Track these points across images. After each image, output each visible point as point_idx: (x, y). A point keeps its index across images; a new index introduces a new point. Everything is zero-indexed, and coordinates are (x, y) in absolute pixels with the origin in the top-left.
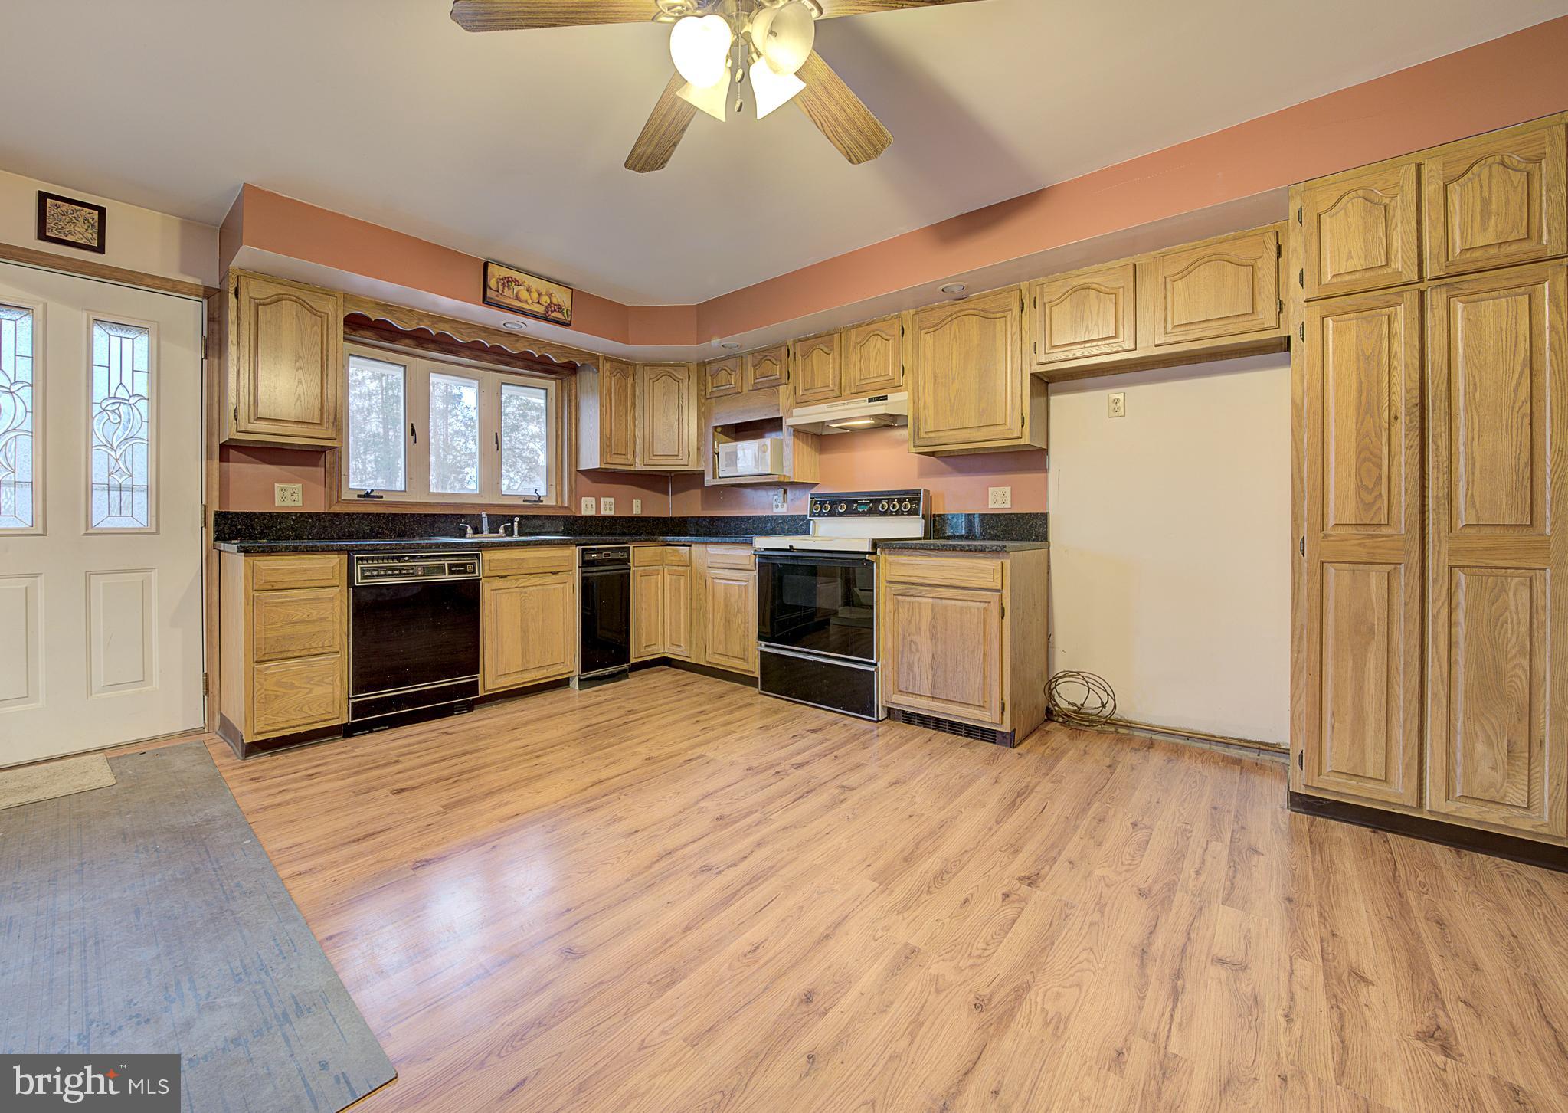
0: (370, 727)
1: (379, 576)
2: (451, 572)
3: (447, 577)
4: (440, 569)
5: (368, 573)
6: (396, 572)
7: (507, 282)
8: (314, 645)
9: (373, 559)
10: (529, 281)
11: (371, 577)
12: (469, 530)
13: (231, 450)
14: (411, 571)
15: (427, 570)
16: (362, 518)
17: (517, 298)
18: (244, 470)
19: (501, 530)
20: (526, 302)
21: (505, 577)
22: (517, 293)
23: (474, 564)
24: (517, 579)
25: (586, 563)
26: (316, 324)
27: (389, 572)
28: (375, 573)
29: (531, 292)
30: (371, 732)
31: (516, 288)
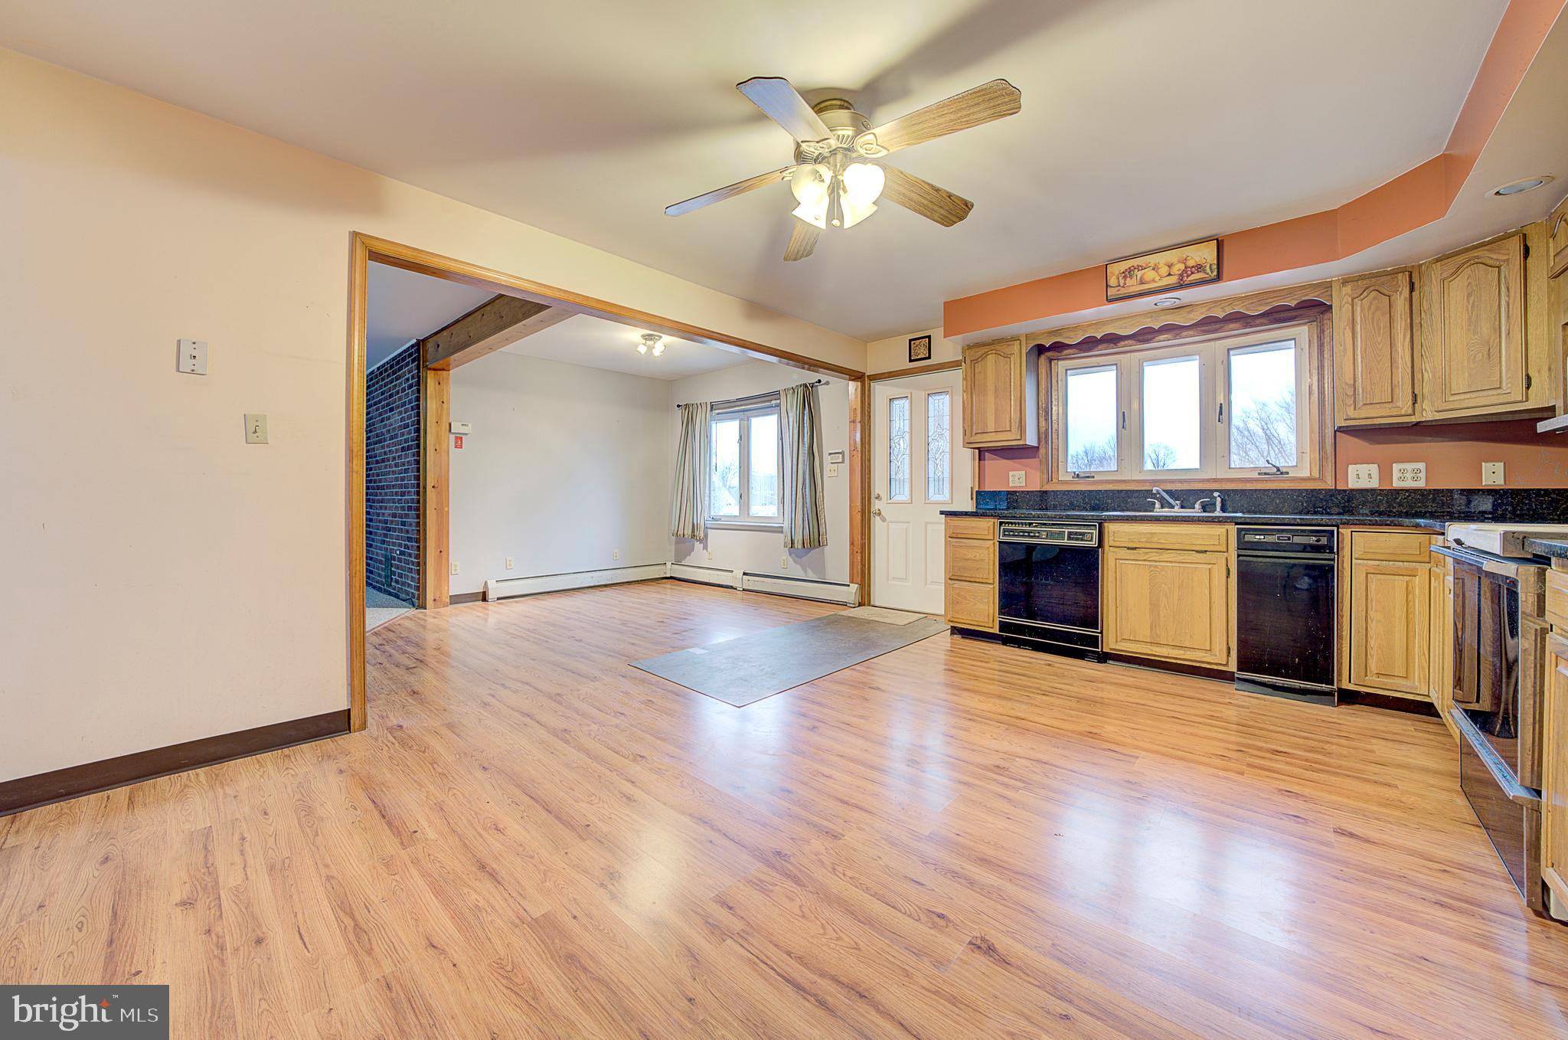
0: (1006, 641)
1: (1014, 536)
2: (1069, 538)
3: (1066, 542)
4: (1061, 535)
5: (1007, 533)
6: (1026, 534)
7: (1128, 273)
8: (978, 576)
9: (1012, 523)
10: (1152, 259)
11: (1009, 535)
12: (1158, 505)
13: (986, 453)
14: (1037, 534)
15: (1049, 535)
16: (1064, 494)
17: (1142, 282)
18: (993, 464)
19: (1197, 506)
20: (1154, 281)
21: (1135, 548)
22: (1141, 278)
23: (1092, 533)
24: (1147, 553)
25: (1242, 545)
26: (1007, 363)
27: (1021, 534)
28: (1011, 533)
29: (1159, 269)
30: (1019, 647)
31: (1139, 274)
